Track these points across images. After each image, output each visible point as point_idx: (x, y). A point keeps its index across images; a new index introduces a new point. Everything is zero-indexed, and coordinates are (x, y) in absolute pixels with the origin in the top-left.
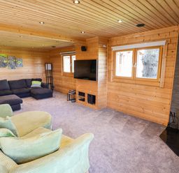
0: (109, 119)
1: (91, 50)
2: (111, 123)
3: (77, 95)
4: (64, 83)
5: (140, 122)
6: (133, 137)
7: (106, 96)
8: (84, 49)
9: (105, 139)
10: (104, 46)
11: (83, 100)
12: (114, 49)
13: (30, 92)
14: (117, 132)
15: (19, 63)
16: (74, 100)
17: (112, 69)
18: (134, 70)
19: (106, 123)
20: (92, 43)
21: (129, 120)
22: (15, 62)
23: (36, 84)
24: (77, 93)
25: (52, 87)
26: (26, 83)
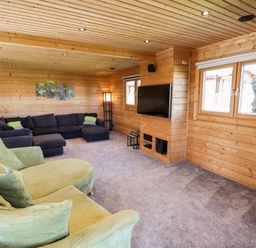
0: (186, 180)
1: (162, 69)
2: (188, 189)
3: (142, 139)
4: (126, 120)
5: (243, 193)
6: (226, 220)
7: (185, 143)
8: (152, 69)
9: (173, 217)
10: (183, 62)
11: (150, 147)
12: (200, 66)
13: (80, 131)
14: (197, 208)
15: (70, 92)
16: (136, 146)
17: (196, 99)
18: (235, 101)
19: (179, 189)
20: (164, 59)
21: (222, 188)
22: (65, 91)
23: (90, 120)
24: (142, 136)
25: (112, 125)
26: (77, 118)
